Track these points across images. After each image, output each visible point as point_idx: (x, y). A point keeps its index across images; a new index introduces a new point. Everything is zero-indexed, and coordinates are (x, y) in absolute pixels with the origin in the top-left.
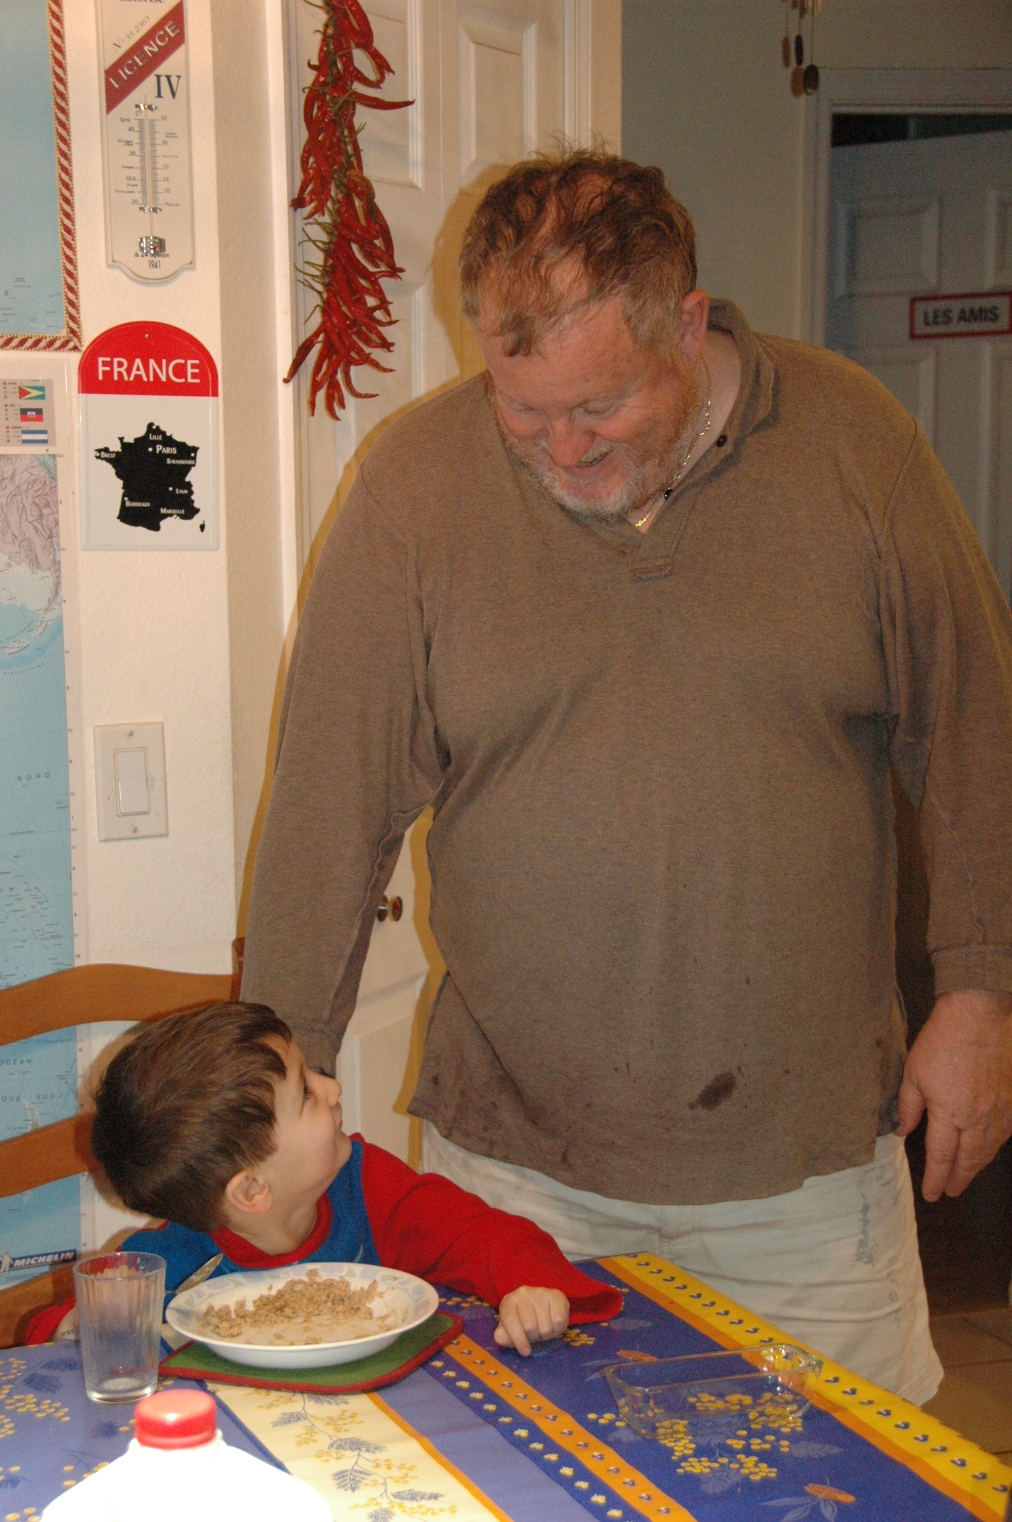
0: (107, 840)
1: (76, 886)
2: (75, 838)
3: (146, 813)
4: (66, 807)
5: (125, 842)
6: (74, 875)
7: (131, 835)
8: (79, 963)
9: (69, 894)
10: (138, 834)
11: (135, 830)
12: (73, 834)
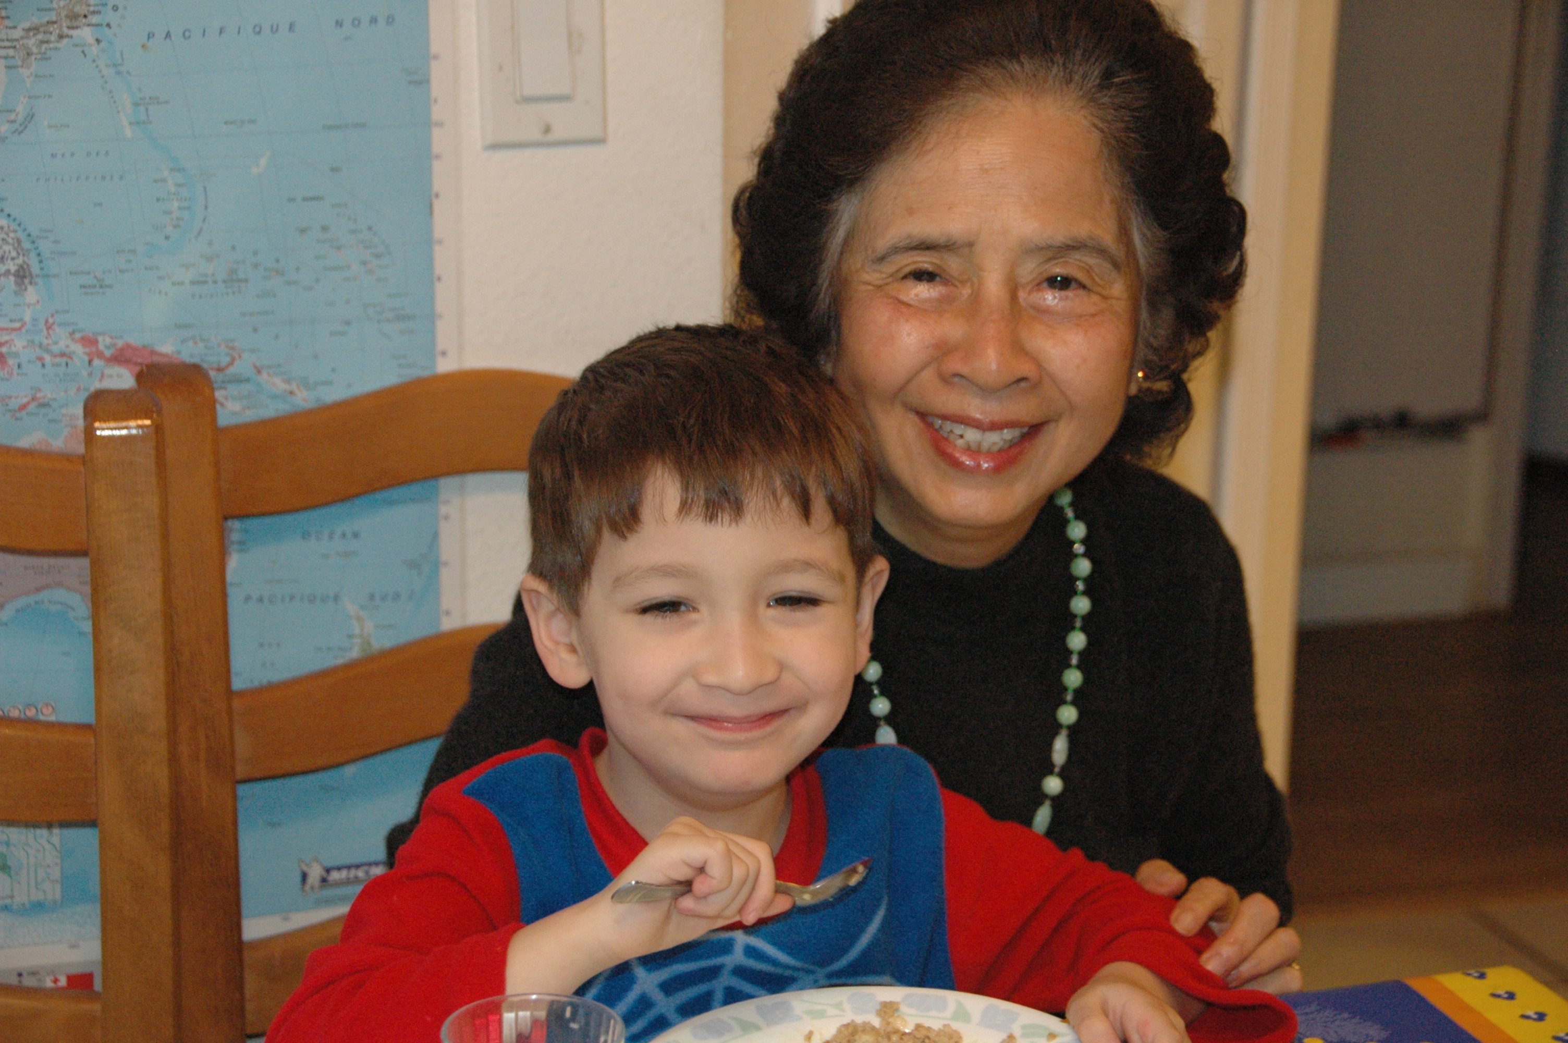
0: (495, 147)
1: (441, 225)
2: (439, 140)
3: (565, 98)
4: (423, 82)
5: (528, 152)
6: (437, 205)
7: (537, 136)
8: (444, 366)
9: (427, 242)
10: (551, 137)
11: (547, 130)
12: (436, 133)
